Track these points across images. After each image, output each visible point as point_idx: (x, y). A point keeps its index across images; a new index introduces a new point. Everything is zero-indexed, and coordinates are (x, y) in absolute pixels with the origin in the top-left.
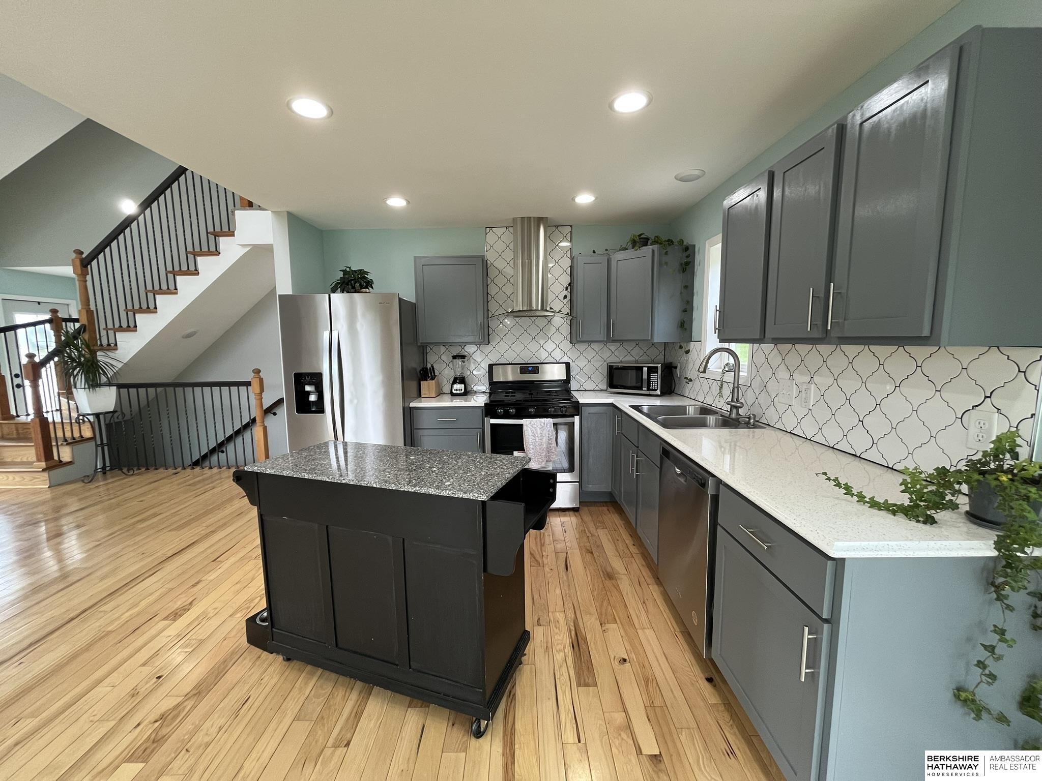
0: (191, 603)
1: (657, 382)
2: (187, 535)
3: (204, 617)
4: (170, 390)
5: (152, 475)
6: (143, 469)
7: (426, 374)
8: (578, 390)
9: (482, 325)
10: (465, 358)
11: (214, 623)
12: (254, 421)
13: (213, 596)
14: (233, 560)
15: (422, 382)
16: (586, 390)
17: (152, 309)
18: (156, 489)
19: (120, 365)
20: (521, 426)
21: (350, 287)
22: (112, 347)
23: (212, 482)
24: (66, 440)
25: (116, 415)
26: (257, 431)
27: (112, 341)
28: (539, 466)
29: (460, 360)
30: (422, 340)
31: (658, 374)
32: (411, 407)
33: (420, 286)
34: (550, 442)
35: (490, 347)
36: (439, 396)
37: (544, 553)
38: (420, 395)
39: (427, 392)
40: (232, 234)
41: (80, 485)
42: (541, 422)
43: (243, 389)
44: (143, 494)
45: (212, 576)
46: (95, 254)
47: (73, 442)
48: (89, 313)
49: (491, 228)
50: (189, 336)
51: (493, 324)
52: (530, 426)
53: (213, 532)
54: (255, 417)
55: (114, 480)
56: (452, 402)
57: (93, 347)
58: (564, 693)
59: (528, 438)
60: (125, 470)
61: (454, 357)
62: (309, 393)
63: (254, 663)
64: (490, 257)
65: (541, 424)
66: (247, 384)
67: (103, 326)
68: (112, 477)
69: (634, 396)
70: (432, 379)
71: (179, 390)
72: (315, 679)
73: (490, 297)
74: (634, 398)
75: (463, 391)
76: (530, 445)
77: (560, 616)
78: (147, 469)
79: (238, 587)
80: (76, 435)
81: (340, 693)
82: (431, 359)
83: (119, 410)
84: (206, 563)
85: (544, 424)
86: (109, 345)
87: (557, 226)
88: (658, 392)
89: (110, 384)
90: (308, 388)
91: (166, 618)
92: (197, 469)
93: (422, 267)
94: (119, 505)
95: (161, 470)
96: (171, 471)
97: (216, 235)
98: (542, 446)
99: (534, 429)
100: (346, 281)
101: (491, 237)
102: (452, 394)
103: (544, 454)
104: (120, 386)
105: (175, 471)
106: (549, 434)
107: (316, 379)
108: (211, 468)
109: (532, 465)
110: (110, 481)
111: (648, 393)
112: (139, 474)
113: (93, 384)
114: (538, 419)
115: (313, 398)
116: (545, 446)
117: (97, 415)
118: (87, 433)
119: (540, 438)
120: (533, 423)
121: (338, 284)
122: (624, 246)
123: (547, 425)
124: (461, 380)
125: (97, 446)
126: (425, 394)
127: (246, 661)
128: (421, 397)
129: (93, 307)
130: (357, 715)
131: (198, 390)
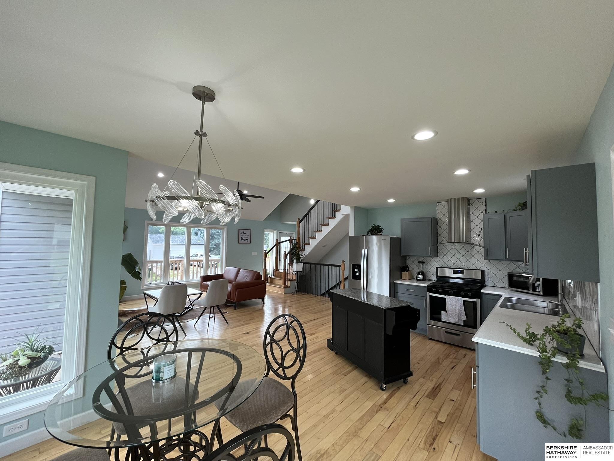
0: (315, 333)
1: (540, 287)
2: (316, 316)
3: (318, 337)
4: (317, 266)
5: (309, 296)
6: (307, 293)
7: (405, 269)
8: (492, 286)
9: (431, 249)
10: (424, 263)
11: (319, 340)
12: (341, 282)
13: (320, 333)
14: (327, 326)
15: (402, 272)
16: (498, 287)
17: (314, 238)
18: (309, 300)
19: (305, 256)
20: (445, 299)
21: (373, 232)
22: (303, 250)
23: (326, 302)
24: (289, 279)
25: (302, 273)
26: (342, 285)
27: (303, 248)
28: (454, 321)
29: (422, 264)
30: (403, 254)
31: (540, 282)
32: (394, 283)
33: (403, 230)
34: (461, 310)
35: (438, 259)
36: (410, 280)
37: (445, 360)
38: (401, 278)
39: (404, 277)
40: (339, 210)
41: (291, 295)
42: (455, 298)
43: (338, 268)
44: (306, 301)
45: (321, 328)
46: (302, 220)
47: (291, 280)
48: (299, 238)
49: (439, 203)
50: (324, 246)
51: (440, 247)
52: (449, 300)
53: (323, 317)
54: (341, 281)
55: (299, 295)
56: (416, 283)
57: (299, 249)
58: (419, 396)
59: (448, 305)
60: (302, 292)
61: (419, 262)
62: (356, 272)
63: (327, 352)
64: (439, 216)
65: (455, 300)
66: (340, 266)
67: (302, 243)
68: (299, 294)
69: (523, 293)
70: (407, 271)
71: (319, 266)
72: (342, 361)
73: (438, 235)
74: (525, 295)
75: (422, 279)
76: (449, 309)
77: (435, 380)
78: (308, 293)
79: (327, 333)
80: (292, 278)
81: (347, 366)
82: (409, 262)
83: (303, 271)
84: (320, 325)
85: (457, 299)
86: (303, 249)
87: (476, 199)
88: (541, 293)
89: (302, 262)
90: (356, 270)
91: (309, 334)
92: (322, 297)
93: (404, 222)
94: (300, 303)
95: (311, 295)
96: (314, 296)
97: (335, 211)
98: (456, 311)
99: (452, 302)
100: (372, 230)
101: (439, 207)
102: (417, 280)
103: (457, 315)
104: (304, 263)
105: (315, 296)
106: (460, 305)
107: (359, 267)
108: (326, 297)
109: (450, 319)
110: (298, 295)
111: (534, 293)
112: (305, 295)
113: (298, 262)
114: (454, 297)
115: (357, 274)
116: (457, 311)
117: (297, 272)
118: (294, 278)
119: (455, 307)
120: (451, 298)
121: (369, 231)
122: (515, 209)
123: (459, 300)
124: (423, 273)
125: (296, 282)
126: (403, 278)
127: (326, 350)
128: (401, 279)
129: (300, 236)
130: (350, 372)
131: (325, 266)
